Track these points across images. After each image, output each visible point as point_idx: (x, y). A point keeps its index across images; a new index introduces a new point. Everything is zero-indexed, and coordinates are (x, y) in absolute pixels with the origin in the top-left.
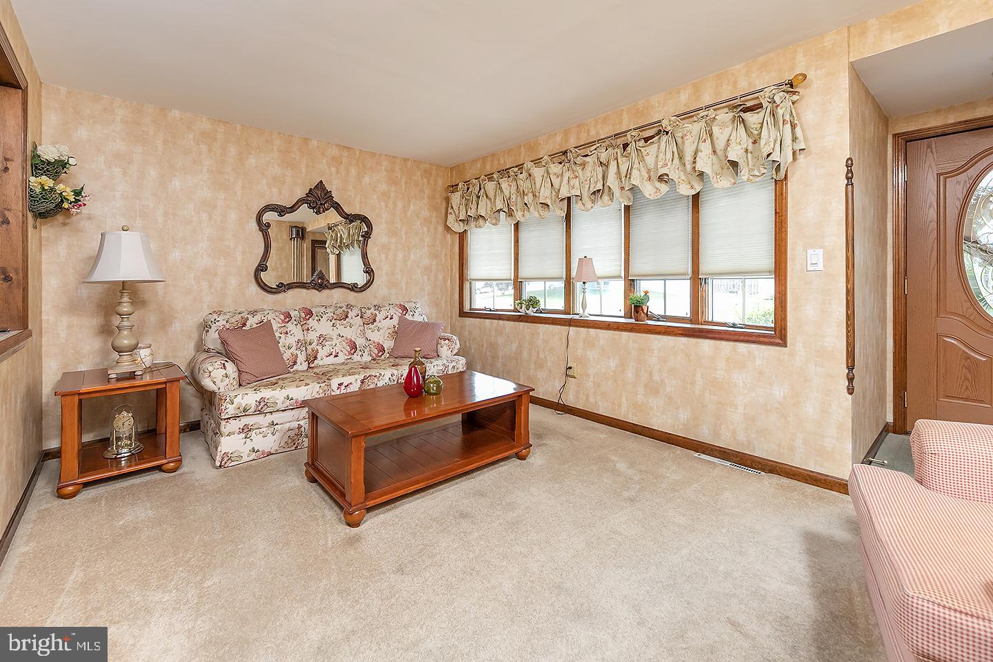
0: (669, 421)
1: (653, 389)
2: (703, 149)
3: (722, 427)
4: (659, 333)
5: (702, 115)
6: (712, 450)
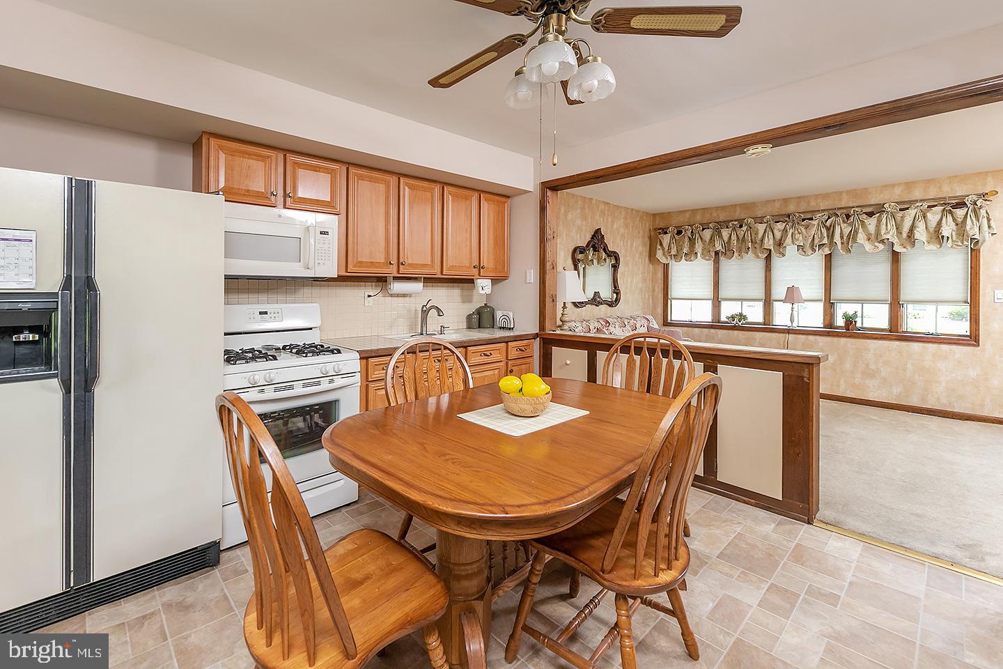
0: (884, 394)
1: (870, 374)
2: (919, 226)
3: (929, 396)
4: (877, 339)
5: (917, 204)
6: (921, 410)
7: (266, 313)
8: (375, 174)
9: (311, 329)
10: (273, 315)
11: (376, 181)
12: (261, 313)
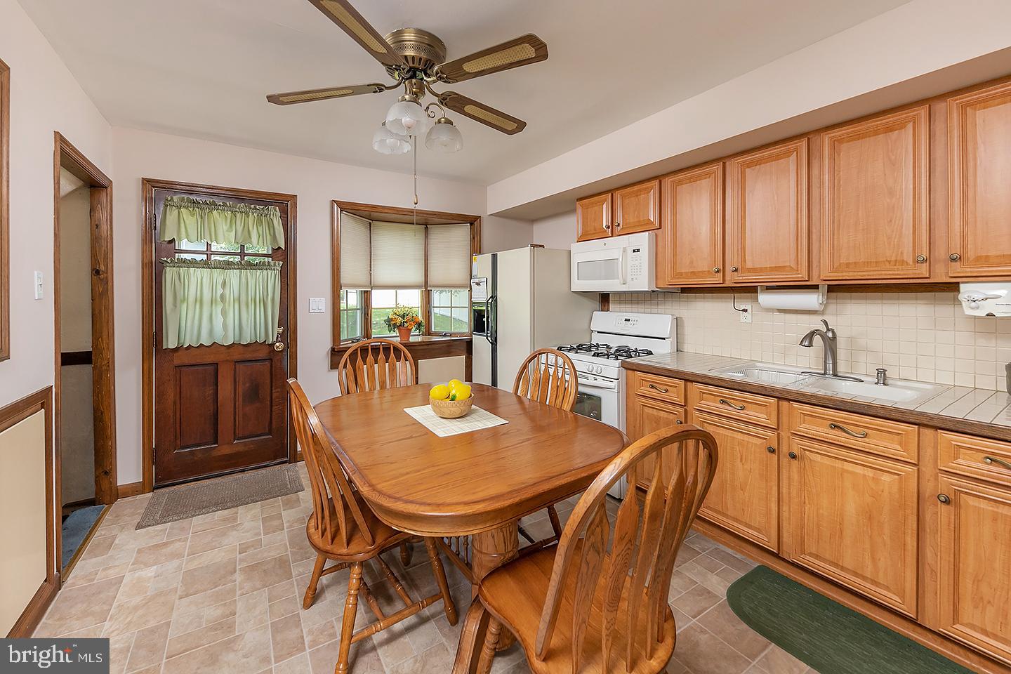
7: (629, 320)
8: (694, 173)
9: (664, 339)
10: (633, 322)
11: (699, 178)
12: (626, 320)
